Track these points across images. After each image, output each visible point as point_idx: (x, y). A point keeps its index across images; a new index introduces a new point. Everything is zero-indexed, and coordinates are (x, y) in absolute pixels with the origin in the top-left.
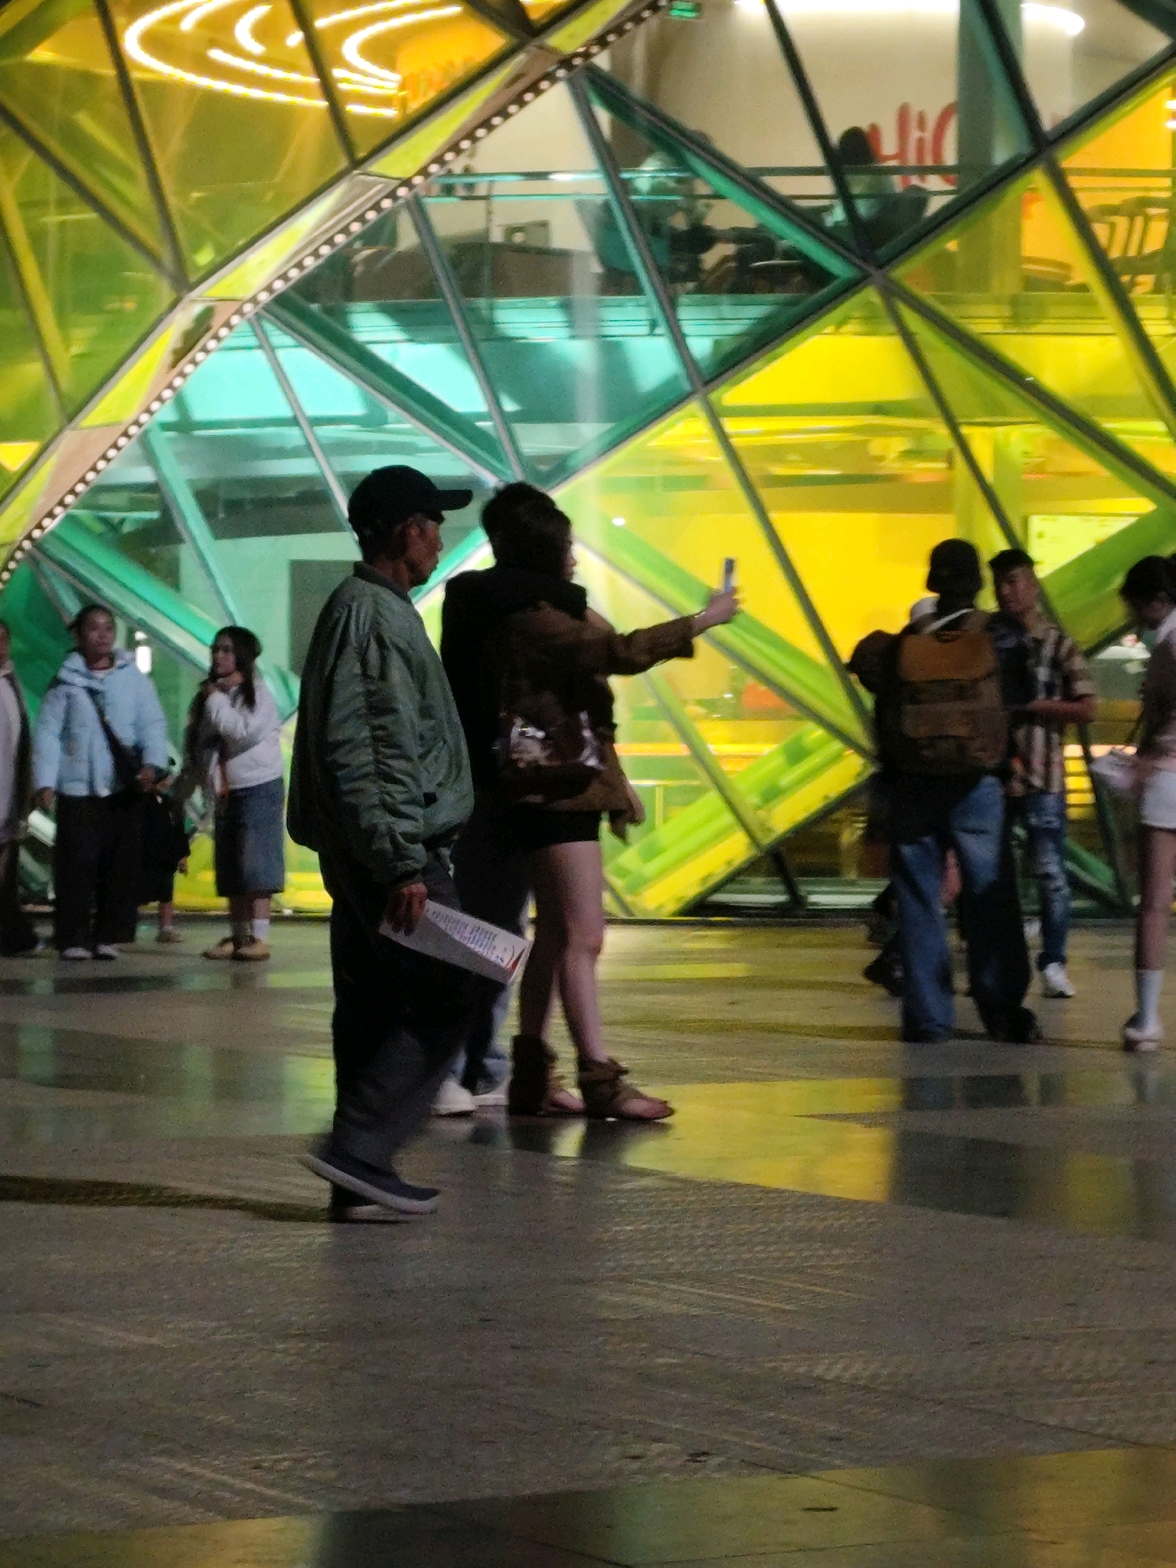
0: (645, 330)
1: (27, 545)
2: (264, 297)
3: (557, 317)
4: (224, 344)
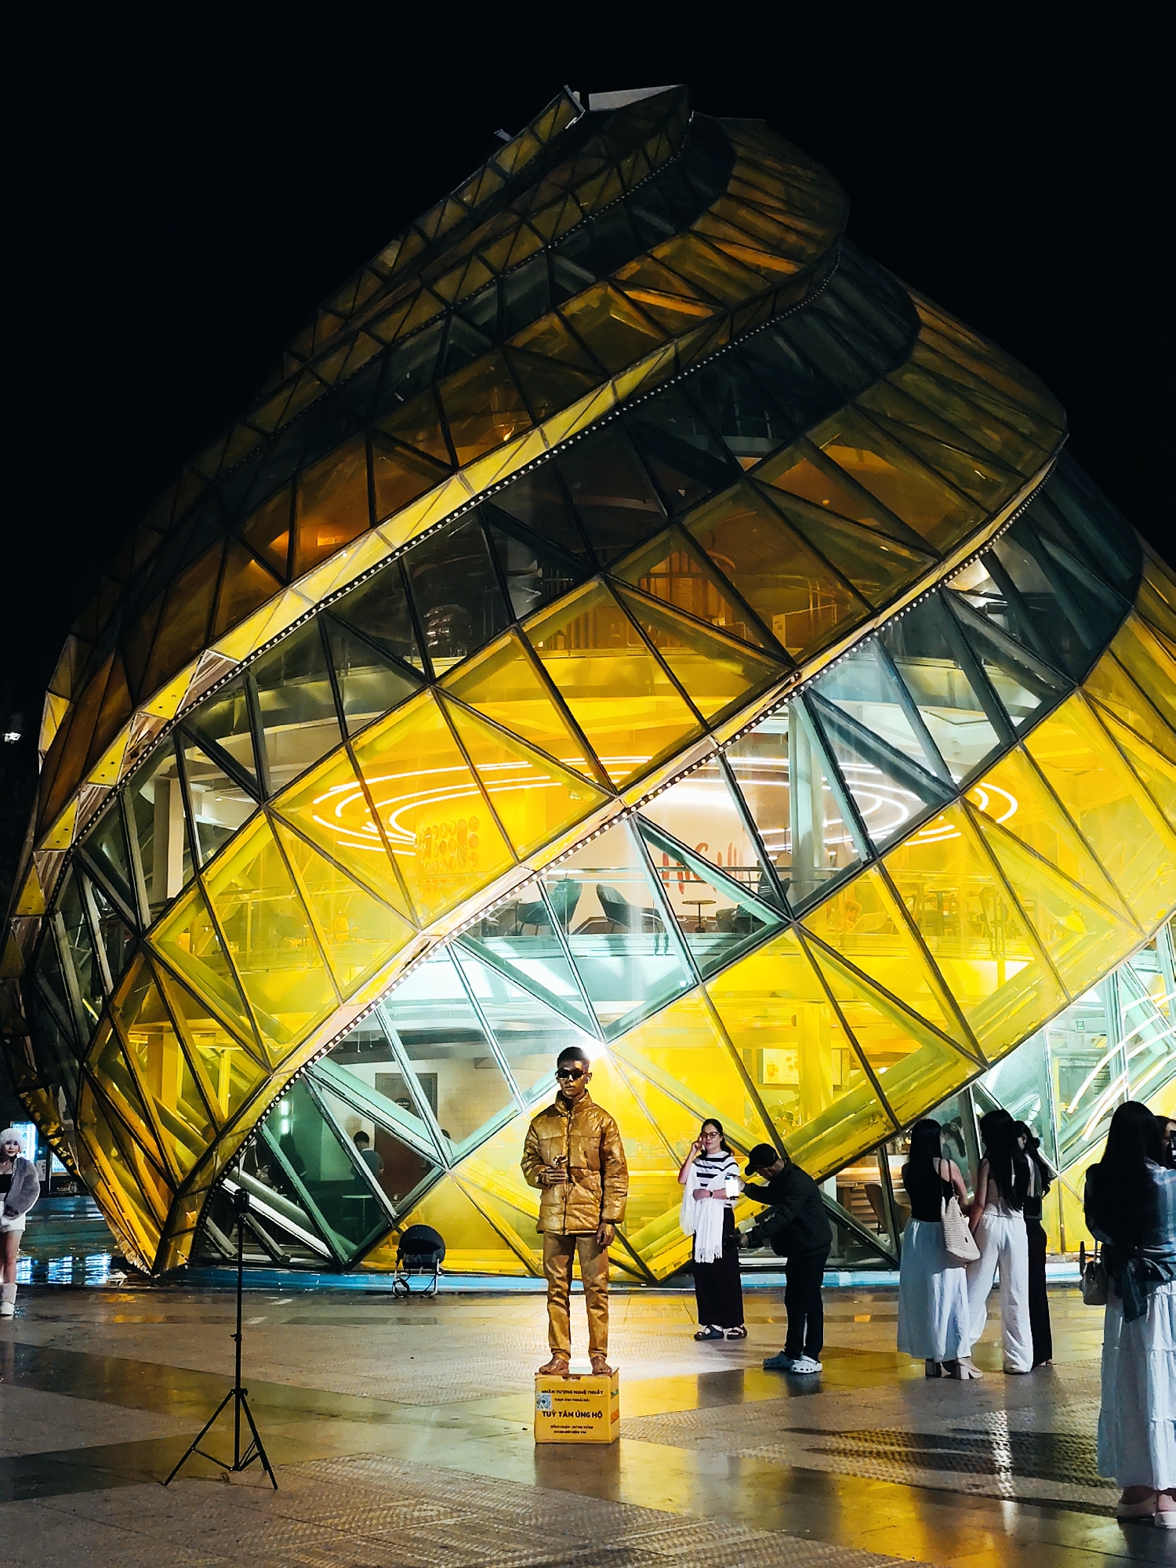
0: (653, 952)
1: (303, 1070)
2: (456, 934)
3: (606, 944)
4: (429, 959)
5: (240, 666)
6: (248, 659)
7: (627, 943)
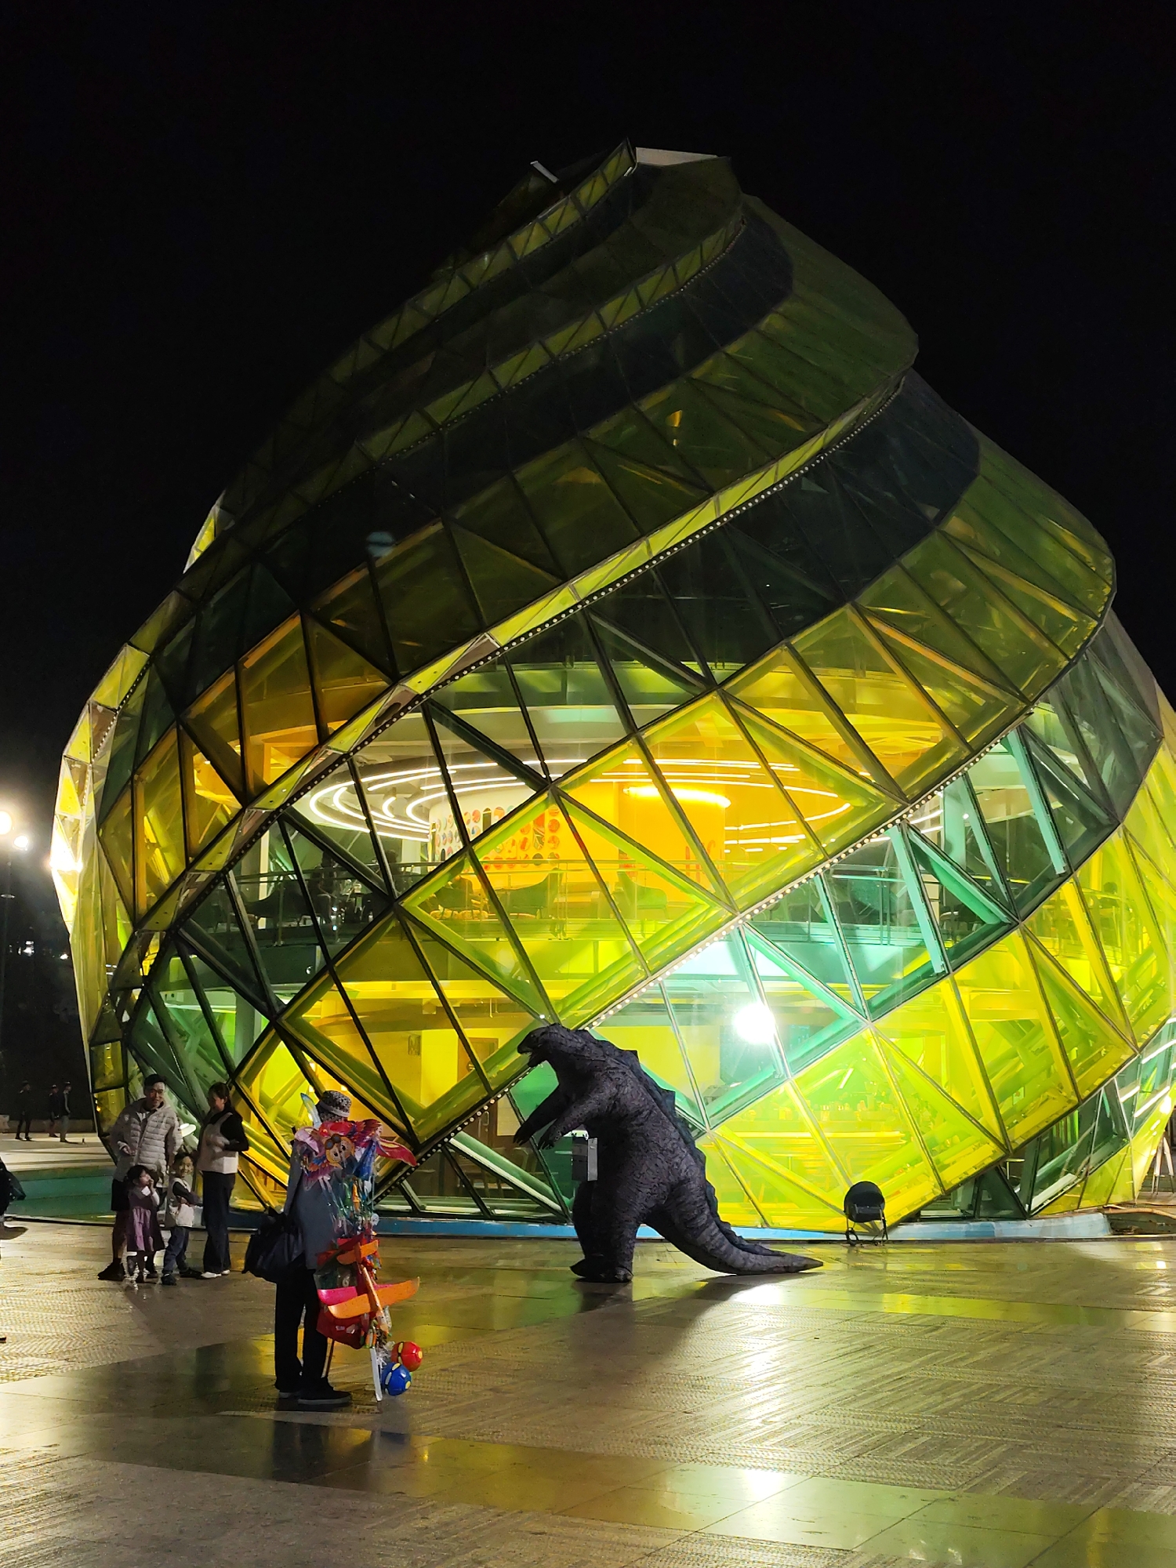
5: (501, 649)
6: (509, 644)
7: (859, 933)
